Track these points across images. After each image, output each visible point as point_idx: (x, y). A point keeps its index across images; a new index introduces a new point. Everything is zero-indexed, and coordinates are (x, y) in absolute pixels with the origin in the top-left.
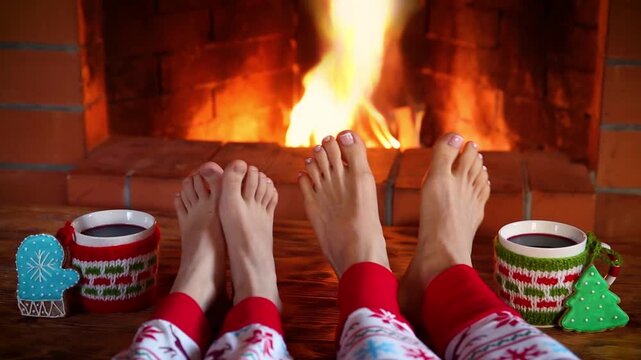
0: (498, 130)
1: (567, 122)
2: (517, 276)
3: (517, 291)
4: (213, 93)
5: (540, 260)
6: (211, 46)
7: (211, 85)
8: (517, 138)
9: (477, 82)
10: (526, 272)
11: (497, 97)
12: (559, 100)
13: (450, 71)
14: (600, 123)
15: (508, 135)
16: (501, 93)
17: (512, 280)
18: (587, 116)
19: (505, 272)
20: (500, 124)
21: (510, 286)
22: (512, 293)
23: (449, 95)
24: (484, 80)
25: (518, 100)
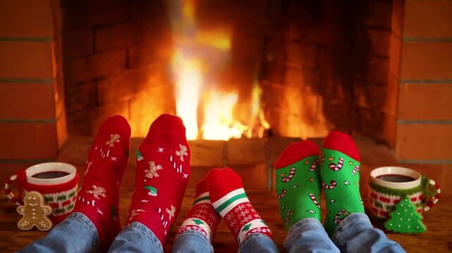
0: (318, 121)
1: (368, 117)
2: (382, 199)
3: (382, 207)
4: (129, 102)
5: (396, 190)
6: (127, 72)
7: (127, 98)
8: (333, 127)
9: (303, 91)
10: (387, 196)
11: (318, 100)
12: (362, 102)
13: (283, 82)
14: (397, 119)
15: (326, 125)
16: (321, 98)
17: (378, 201)
18: (383, 114)
19: (375, 196)
20: (321, 118)
21: (377, 204)
22: (379, 209)
23: (283, 98)
24: (308, 89)
25: (333, 102)
